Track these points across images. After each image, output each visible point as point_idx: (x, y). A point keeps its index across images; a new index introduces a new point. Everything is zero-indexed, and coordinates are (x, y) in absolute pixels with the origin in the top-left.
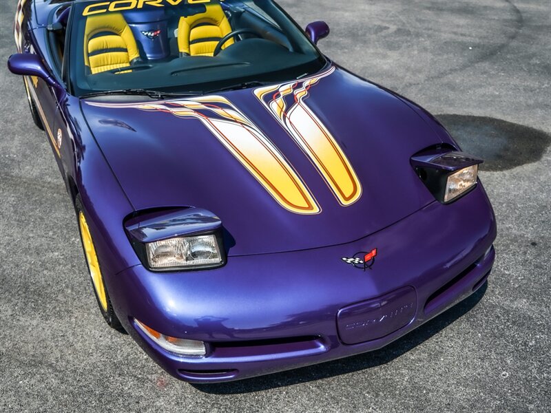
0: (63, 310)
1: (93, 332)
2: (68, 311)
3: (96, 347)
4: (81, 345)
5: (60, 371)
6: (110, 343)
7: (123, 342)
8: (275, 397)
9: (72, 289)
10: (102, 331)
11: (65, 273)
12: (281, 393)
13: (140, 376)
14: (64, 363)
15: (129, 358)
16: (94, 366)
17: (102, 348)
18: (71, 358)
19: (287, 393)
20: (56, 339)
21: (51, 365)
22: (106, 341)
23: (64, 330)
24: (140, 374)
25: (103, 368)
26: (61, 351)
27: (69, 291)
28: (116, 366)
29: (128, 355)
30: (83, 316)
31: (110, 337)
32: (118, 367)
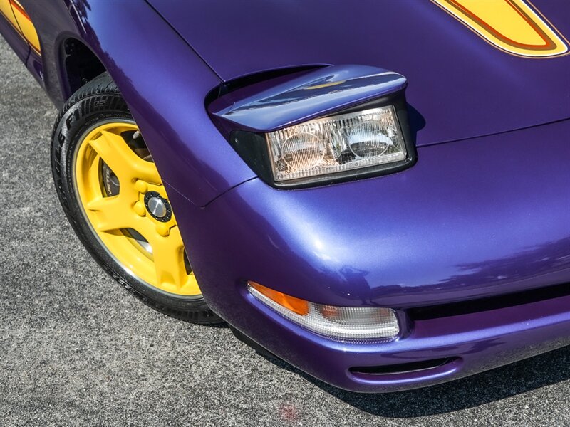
0: (67, 306)
1: (135, 338)
2: (78, 308)
3: (148, 363)
4: (119, 363)
5: (92, 413)
6: (172, 355)
7: (199, 350)
8: (511, 415)
9: (75, 268)
10: (151, 335)
11: (51, 242)
12: (519, 407)
13: (245, 406)
14: (95, 398)
15: (216, 376)
16: (154, 397)
17: (159, 364)
18: (105, 387)
19: (531, 406)
20: (68, 358)
21: (71, 404)
22: (164, 353)
23: (78, 339)
24: (245, 403)
25: (172, 398)
26: (84, 378)
27: (70, 272)
28: (196, 394)
29: (213, 372)
30: (108, 314)
31: (169, 343)
32: (199, 395)
